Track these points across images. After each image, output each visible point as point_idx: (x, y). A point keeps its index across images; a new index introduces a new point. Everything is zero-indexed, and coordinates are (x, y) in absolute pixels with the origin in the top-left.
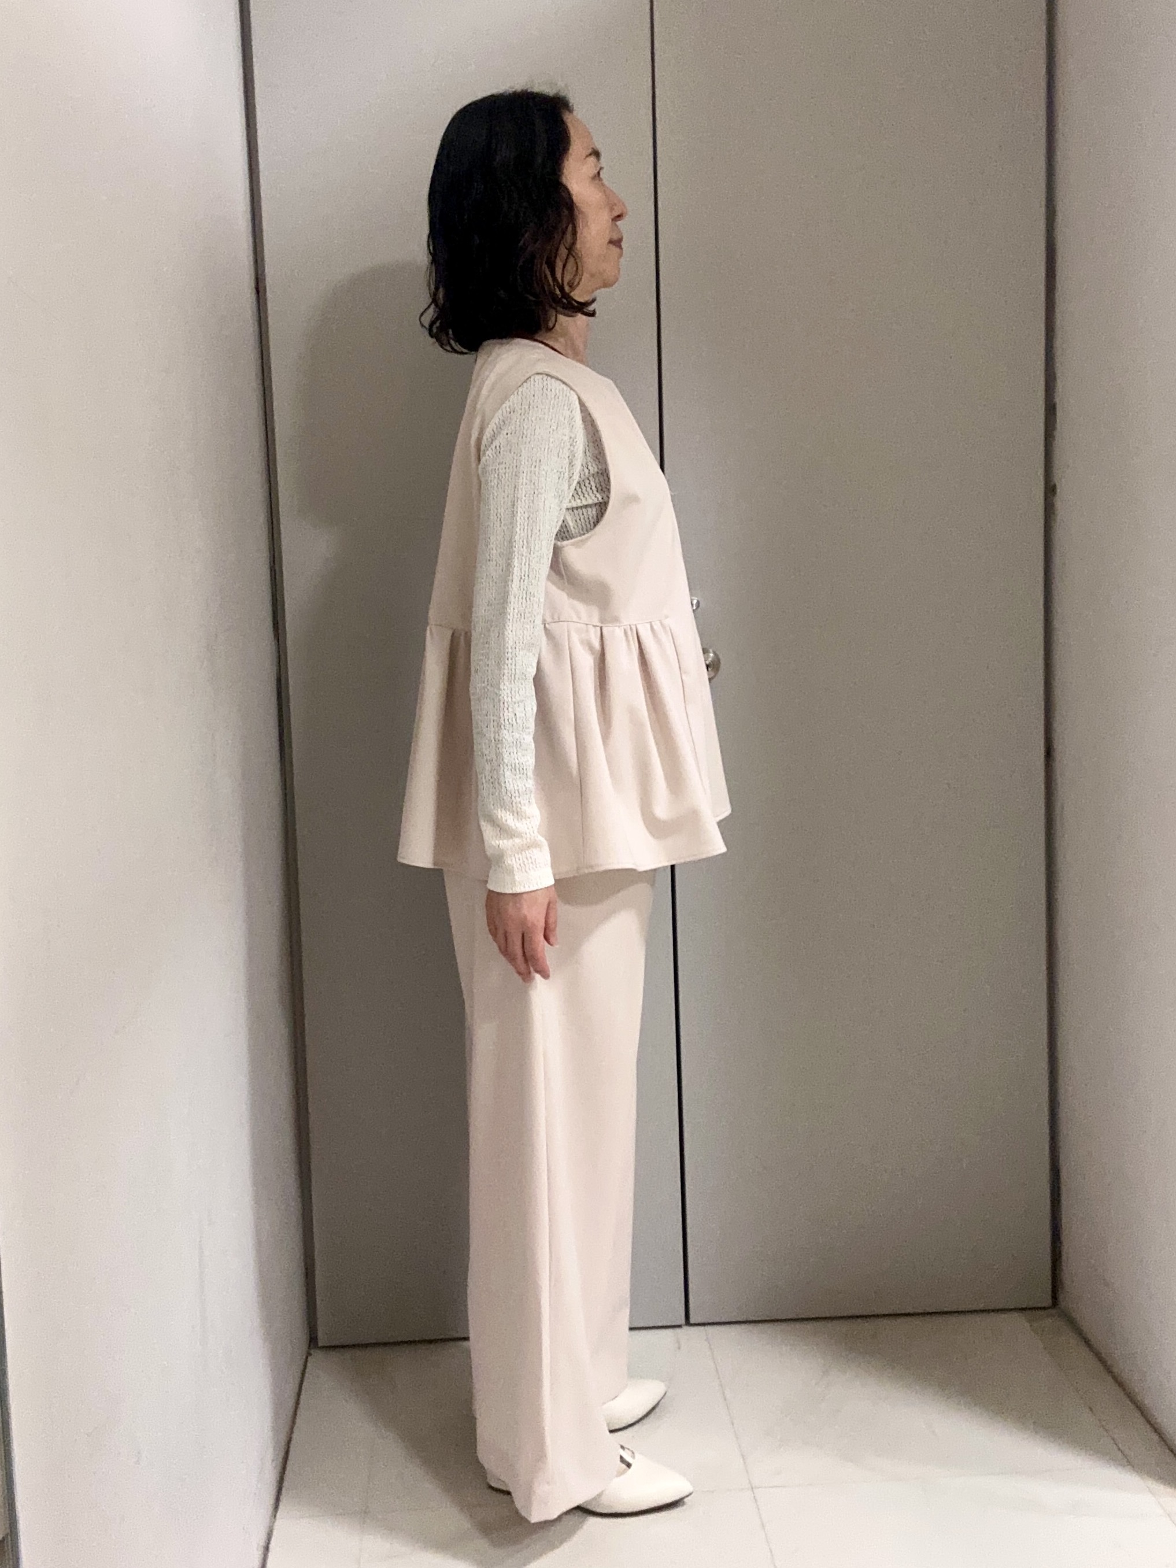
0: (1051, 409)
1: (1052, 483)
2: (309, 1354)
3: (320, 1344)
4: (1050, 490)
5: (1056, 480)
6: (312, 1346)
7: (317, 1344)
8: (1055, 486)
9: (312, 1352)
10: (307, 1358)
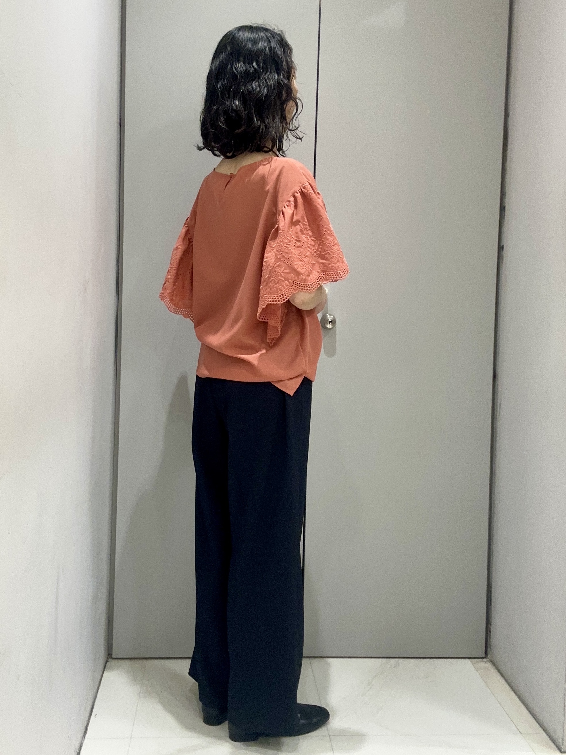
0: (502, 209)
1: (502, 244)
2: (107, 662)
3: (113, 657)
4: (501, 248)
5: (504, 243)
6: (109, 657)
7: (112, 656)
8: (503, 246)
9: (109, 660)
10: (106, 663)
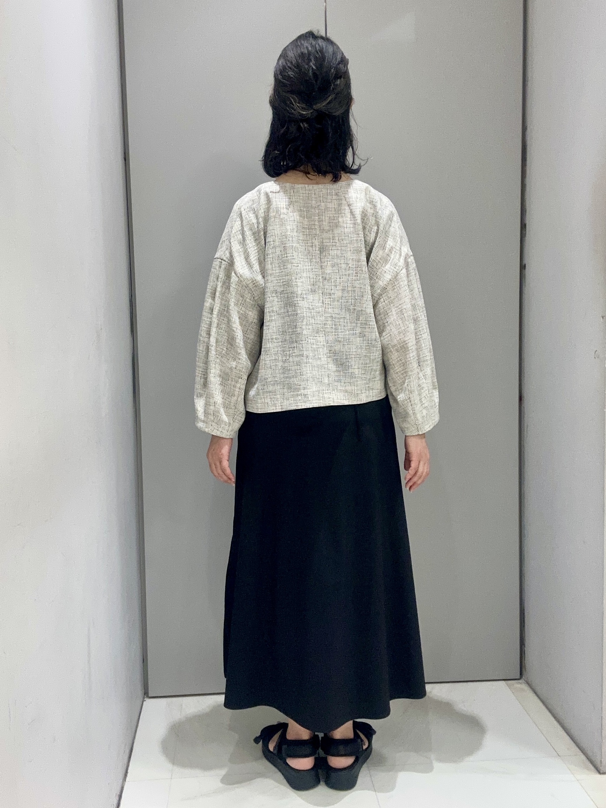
0: (523, 226)
1: (524, 263)
4: (523, 267)
5: (526, 261)
6: (145, 696)
7: (148, 696)
8: (525, 265)
9: (145, 699)
10: (143, 701)
